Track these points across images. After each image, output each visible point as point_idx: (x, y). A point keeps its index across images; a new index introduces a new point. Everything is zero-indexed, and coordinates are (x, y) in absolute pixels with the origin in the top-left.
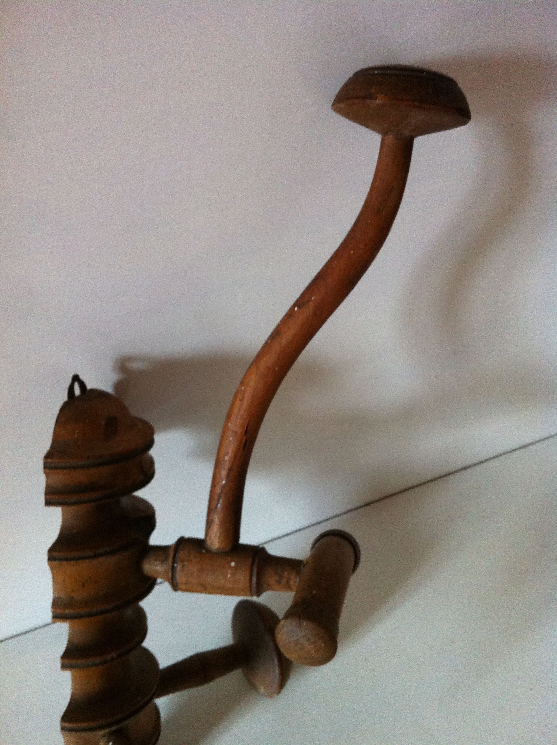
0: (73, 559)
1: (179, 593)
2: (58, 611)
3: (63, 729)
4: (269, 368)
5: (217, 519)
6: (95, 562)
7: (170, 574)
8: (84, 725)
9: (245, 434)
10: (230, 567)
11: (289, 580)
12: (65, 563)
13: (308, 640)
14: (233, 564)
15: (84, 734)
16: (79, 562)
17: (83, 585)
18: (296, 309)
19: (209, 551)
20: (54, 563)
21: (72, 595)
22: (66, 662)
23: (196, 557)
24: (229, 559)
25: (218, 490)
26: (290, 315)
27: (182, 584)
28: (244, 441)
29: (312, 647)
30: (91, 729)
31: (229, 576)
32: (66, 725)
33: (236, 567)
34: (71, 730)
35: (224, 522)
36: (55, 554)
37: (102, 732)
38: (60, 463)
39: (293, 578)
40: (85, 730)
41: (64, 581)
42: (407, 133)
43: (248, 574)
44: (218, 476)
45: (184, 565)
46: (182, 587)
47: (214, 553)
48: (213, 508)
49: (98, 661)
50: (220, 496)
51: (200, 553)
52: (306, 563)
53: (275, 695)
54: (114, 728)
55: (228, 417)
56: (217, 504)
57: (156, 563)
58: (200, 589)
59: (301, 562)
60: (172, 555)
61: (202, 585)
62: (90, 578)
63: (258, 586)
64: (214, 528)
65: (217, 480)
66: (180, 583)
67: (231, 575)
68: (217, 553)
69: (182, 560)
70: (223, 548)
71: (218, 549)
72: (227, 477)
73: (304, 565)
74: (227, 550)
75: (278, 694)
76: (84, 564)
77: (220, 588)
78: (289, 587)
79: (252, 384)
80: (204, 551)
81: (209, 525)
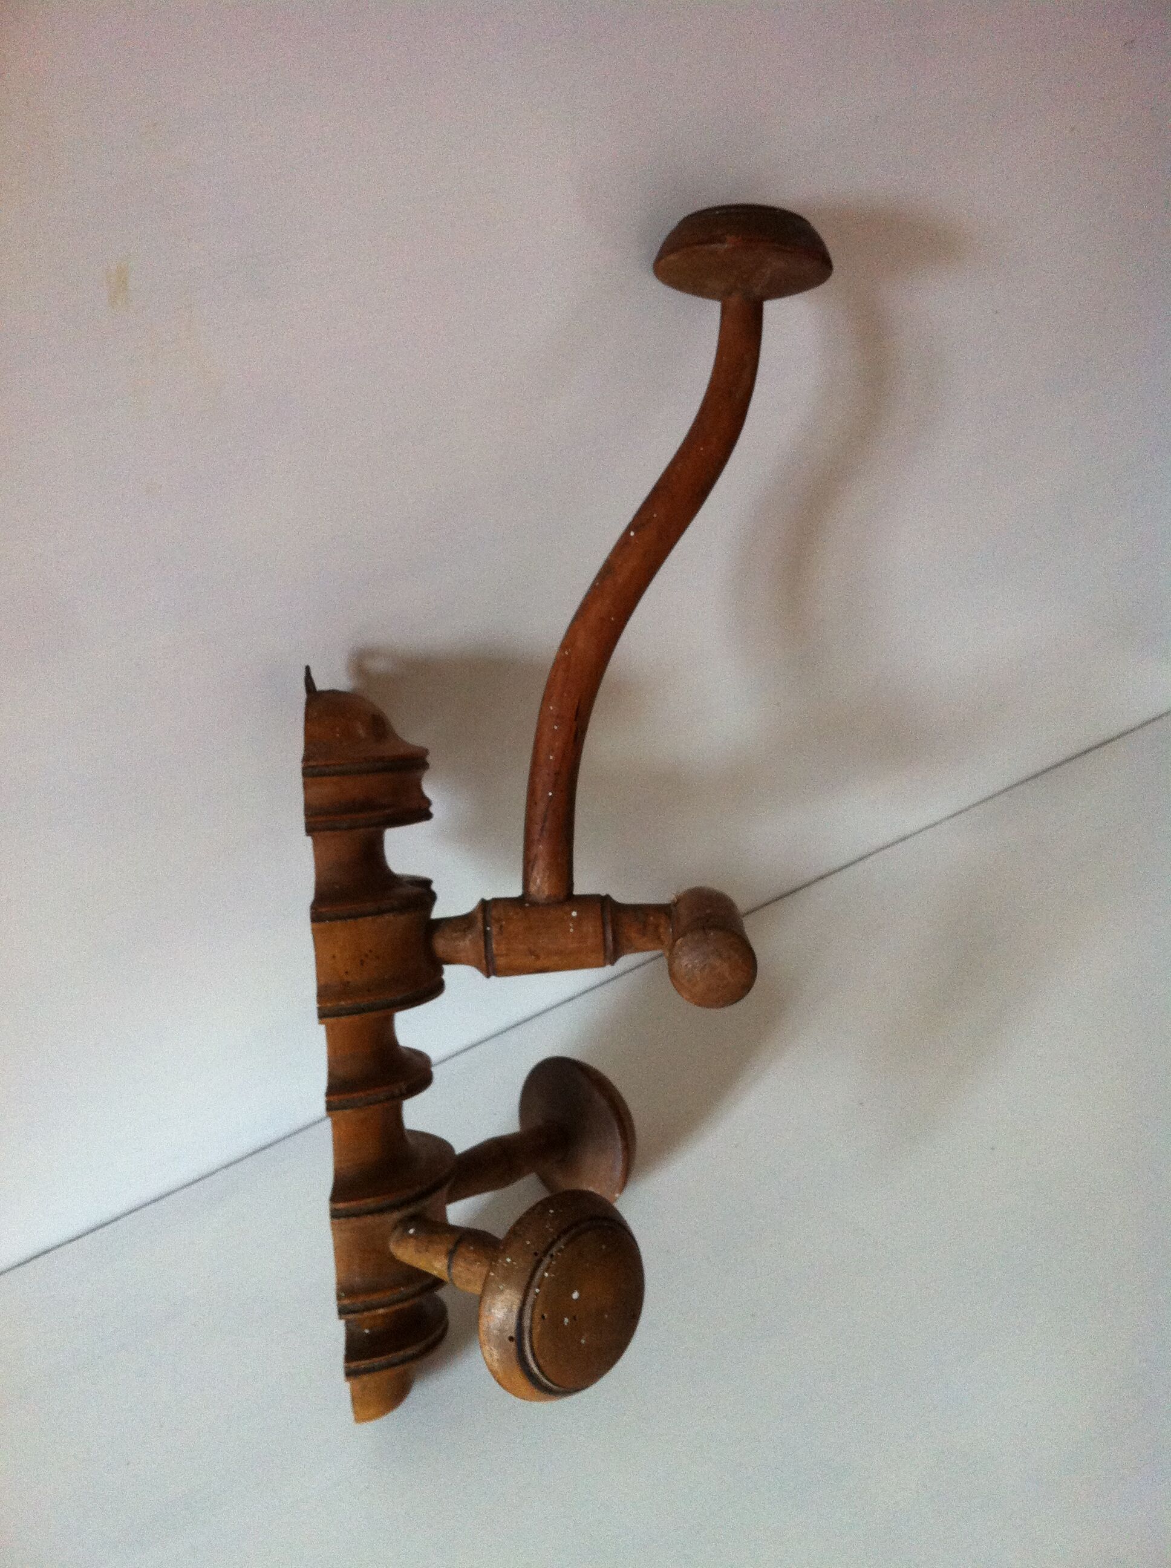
1: (493, 978)
2: (327, 1004)
4: (602, 619)
5: (541, 848)
7: (482, 943)
8: (370, 1202)
9: (575, 720)
10: (572, 918)
11: (657, 927)
14: (574, 914)
15: (368, 1221)
16: (360, 920)
17: (362, 963)
18: (632, 534)
19: (534, 904)
21: (348, 978)
23: (517, 914)
24: (567, 908)
25: (541, 807)
26: (624, 542)
27: (501, 955)
28: (574, 730)
30: (380, 1211)
31: (571, 930)
32: (341, 1206)
33: (578, 920)
34: (349, 1215)
36: (322, 910)
37: (396, 1215)
38: (327, 766)
39: (663, 923)
41: (334, 956)
42: (757, 291)
43: (599, 923)
44: (539, 787)
45: (501, 926)
46: (501, 962)
47: (543, 905)
48: (537, 837)
49: (382, 1097)
50: (546, 816)
51: (522, 907)
52: (679, 900)
53: (617, 1195)
54: (411, 1210)
55: (546, 699)
56: (542, 830)
57: (455, 935)
58: (530, 960)
59: (670, 904)
60: (480, 916)
61: (532, 952)
62: (370, 951)
63: (615, 939)
64: (540, 866)
65: (539, 793)
66: (498, 955)
67: (574, 929)
68: (548, 904)
69: (499, 921)
70: (555, 896)
71: (548, 897)
72: (554, 786)
73: (675, 904)
74: (561, 898)
75: (621, 1191)
76: (366, 924)
77: (559, 953)
78: (659, 938)
79: (580, 644)
80: (527, 905)
81: (531, 864)
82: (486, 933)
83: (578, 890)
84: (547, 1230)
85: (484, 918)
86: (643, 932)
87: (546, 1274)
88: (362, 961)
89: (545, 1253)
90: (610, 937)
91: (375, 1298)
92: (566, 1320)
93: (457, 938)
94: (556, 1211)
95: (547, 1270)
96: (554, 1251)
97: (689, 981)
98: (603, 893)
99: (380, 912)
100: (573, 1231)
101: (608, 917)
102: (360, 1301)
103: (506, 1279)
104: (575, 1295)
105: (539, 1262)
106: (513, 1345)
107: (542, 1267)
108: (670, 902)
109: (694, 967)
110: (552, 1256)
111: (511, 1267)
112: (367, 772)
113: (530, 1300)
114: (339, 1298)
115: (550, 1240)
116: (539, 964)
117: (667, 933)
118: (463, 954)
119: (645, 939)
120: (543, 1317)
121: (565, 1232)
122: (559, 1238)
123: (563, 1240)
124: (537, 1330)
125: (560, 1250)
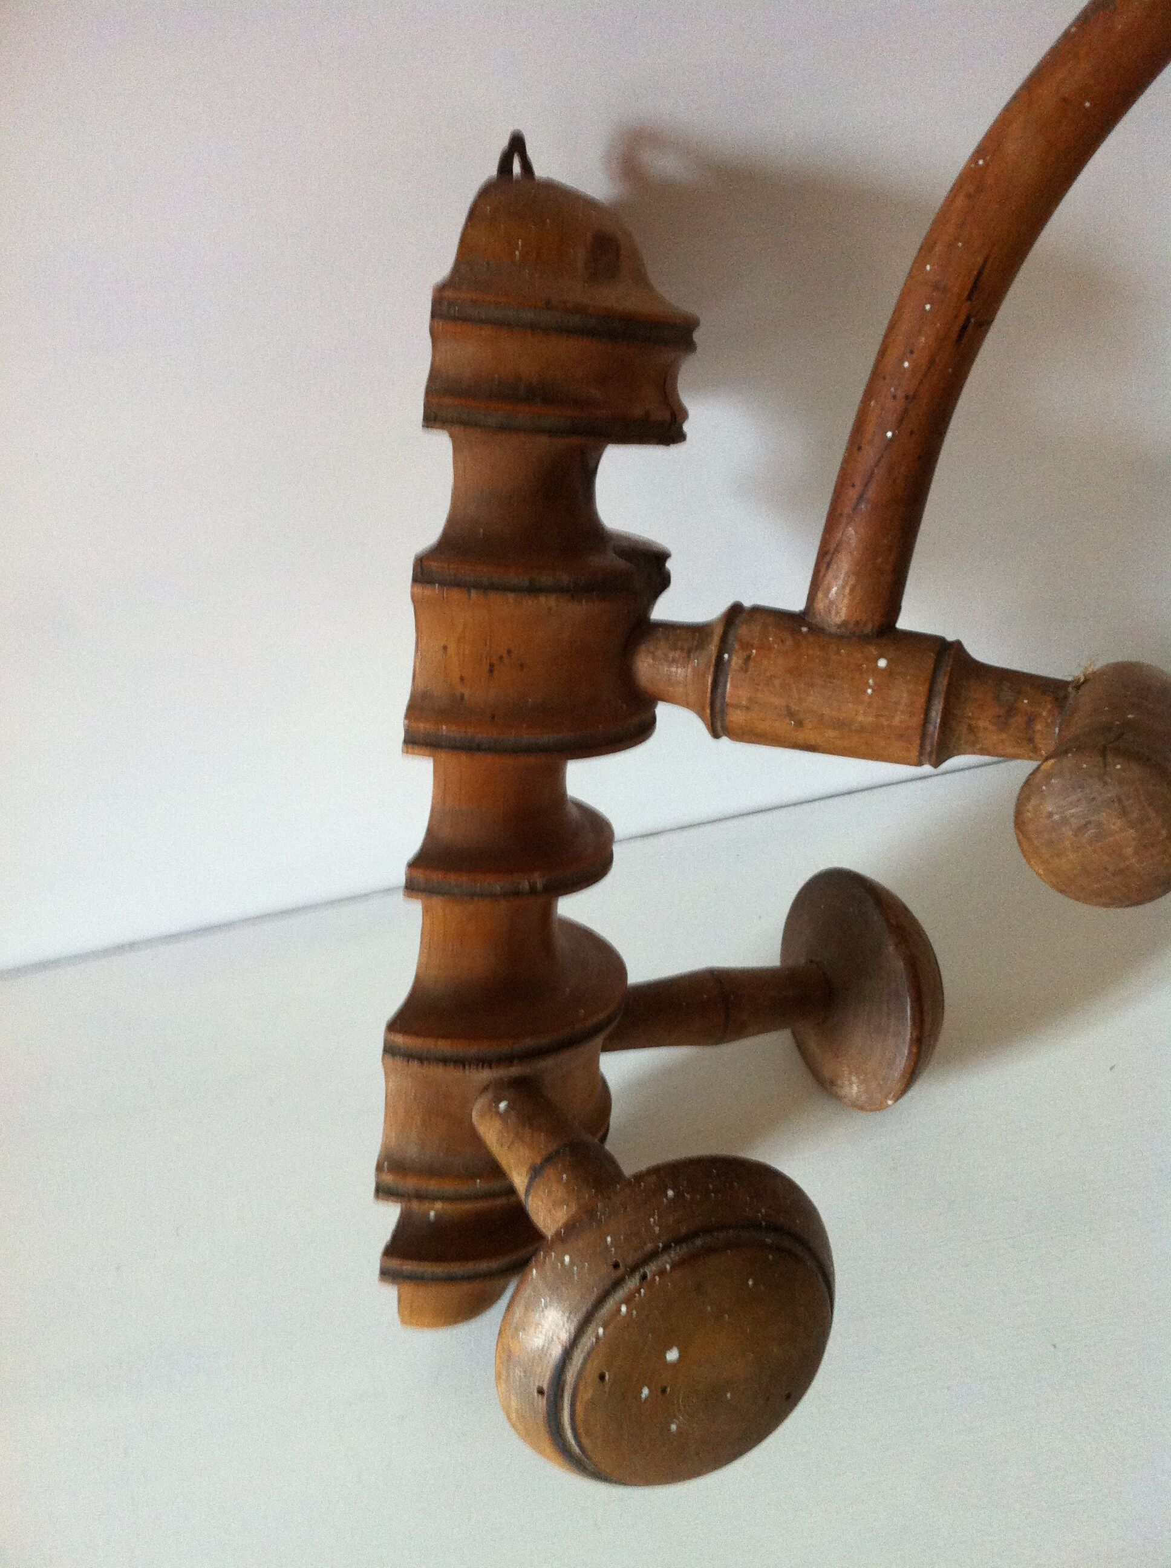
0: (478, 586)
1: (723, 739)
2: (422, 726)
3: (390, 1050)
5: (852, 534)
6: (531, 605)
7: (710, 679)
8: (444, 1047)
9: (969, 298)
10: (876, 670)
11: (1031, 720)
12: (455, 594)
13: (1124, 813)
14: (882, 663)
15: (439, 1072)
16: (493, 596)
17: (492, 668)
19: (817, 630)
20: (427, 591)
21: (460, 689)
22: (420, 875)
23: (783, 641)
24: (873, 650)
25: (870, 454)
27: (738, 706)
28: (960, 322)
29: (1131, 833)
30: (460, 1062)
31: (869, 691)
32: (399, 1039)
33: (889, 672)
34: (409, 1056)
35: (871, 550)
36: (434, 565)
37: (485, 1075)
38: (474, 304)
39: (1044, 714)
40: (444, 1061)
41: (445, 648)
43: (923, 689)
44: (873, 418)
45: (749, 658)
46: (736, 717)
47: (832, 636)
48: (847, 510)
49: (497, 888)
50: (871, 475)
51: (795, 632)
52: (1086, 681)
53: (890, 1102)
54: (515, 1071)
55: (926, 249)
56: (861, 497)
57: (671, 655)
58: (784, 726)
59: (1067, 684)
60: (718, 631)
61: (791, 714)
62: (509, 652)
63: (944, 723)
64: (843, 565)
65: (870, 428)
66: (732, 705)
67: (873, 690)
68: (841, 637)
69: (746, 646)
70: (857, 623)
71: (844, 624)
72: (900, 421)
73: (1078, 685)
74: (868, 629)
75: (897, 1099)
76: (505, 605)
77: (841, 725)
78: (1031, 740)
79: (1011, 148)
80: (804, 629)
81: (827, 558)
82: (719, 666)
83: (905, 622)
84: (648, 1226)
85: (724, 639)
86: (1003, 722)
87: (624, 1309)
88: (492, 665)
89: (633, 1269)
90: (936, 716)
91: (432, 1185)
92: (645, 1392)
93: (674, 661)
94: (679, 1194)
95: (628, 1301)
96: (650, 1269)
97: (1050, 843)
98: (950, 638)
99: (534, 590)
100: (698, 1242)
101: (942, 683)
102: (410, 1183)
103: (555, 1290)
104: (672, 1355)
105: (617, 1284)
106: (542, 1403)
107: (621, 1293)
108: (1070, 679)
109: (1065, 821)
110: (644, 1277)
111: (567, 1271)
112: (547, 330)
113: (588, 1341)
114: (379, 1168)
115: (649, 1246)
116: (801, 736)
117: (1047, 733)
118: (680, 689)
119: (1004, 736)
120: (602, 1377)
121: (679, 1241)
122: (667, 1248)
123: (675, 1254)
124: (586, 1395)
125: (662, 1273)
